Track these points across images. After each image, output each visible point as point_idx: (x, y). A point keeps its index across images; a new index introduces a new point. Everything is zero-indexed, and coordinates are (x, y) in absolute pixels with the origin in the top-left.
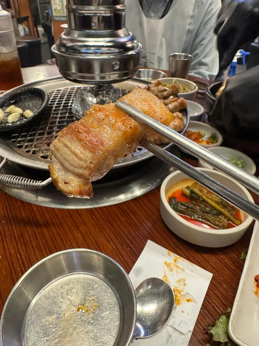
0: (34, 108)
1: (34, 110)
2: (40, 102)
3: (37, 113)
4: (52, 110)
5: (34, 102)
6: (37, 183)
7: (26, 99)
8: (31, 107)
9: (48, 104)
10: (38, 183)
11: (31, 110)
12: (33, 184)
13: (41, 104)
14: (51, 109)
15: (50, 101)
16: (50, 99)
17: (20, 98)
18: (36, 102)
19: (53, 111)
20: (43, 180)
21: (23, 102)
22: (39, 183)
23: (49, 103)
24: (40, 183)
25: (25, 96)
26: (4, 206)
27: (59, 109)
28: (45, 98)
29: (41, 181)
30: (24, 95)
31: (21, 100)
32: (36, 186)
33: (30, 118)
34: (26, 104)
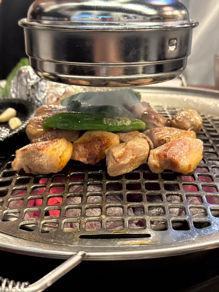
24: (25, 286)
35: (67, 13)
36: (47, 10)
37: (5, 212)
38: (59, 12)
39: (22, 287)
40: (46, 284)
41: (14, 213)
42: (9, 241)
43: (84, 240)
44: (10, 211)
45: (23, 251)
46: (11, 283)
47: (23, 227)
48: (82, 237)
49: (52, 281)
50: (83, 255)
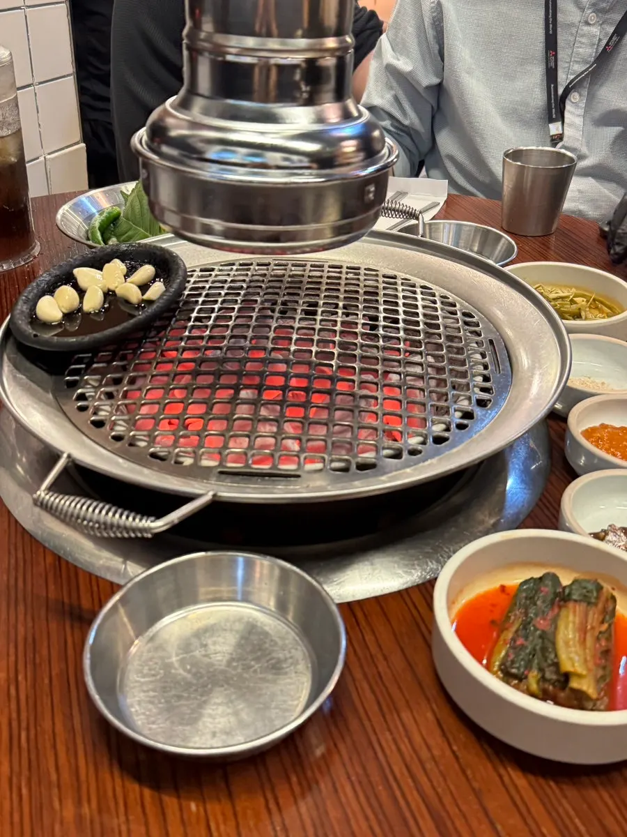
26: (13, 561)
35: (200, 145)
36: (174, 133)
37: (132, 434)
38: (190, 141)
39: (149, 521)
40: (173, 521)
41: (144, 436)
42: (118, 464)
43: (223, 476)
44: (138, 433)
45: (148, 485)
46: (126, 513)
47: (154, 455)
48: (221, 473)
49: (179, 518)
50: (214, 496)
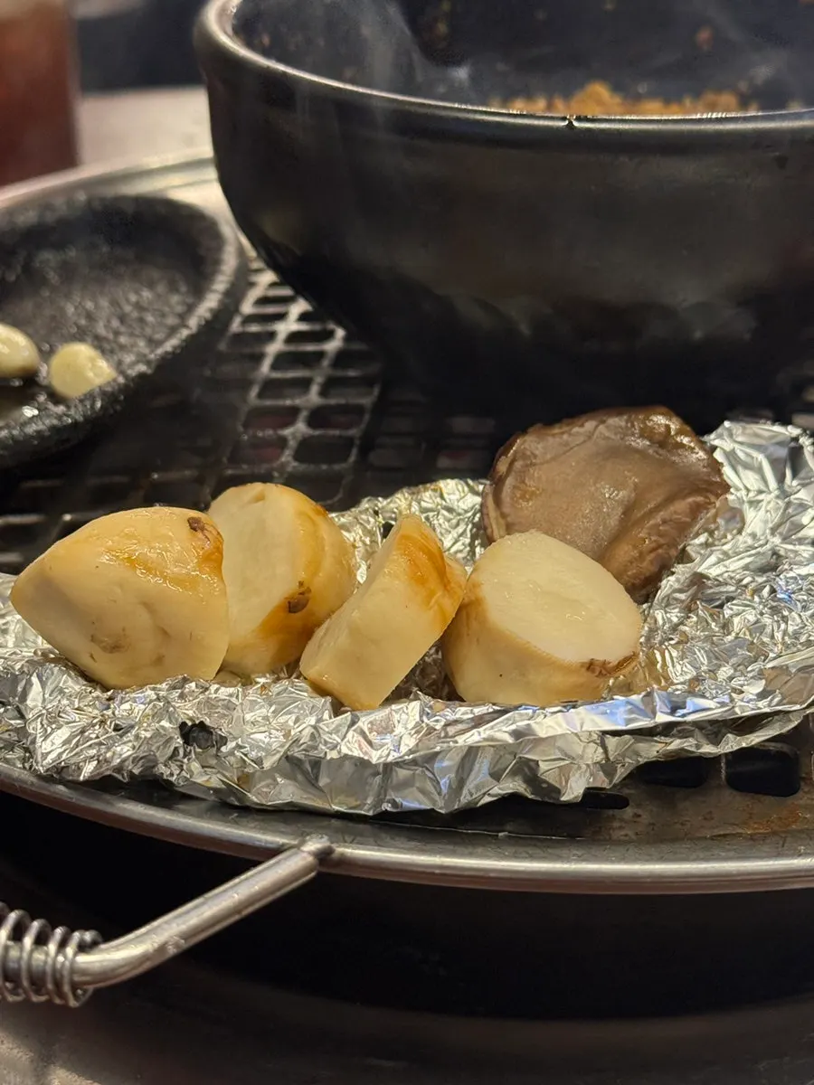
0: (123, 340)
1: (122, 347)
2: (175, 299)
3: (148, 363)
4: (258, 358)
5: (133, 298)
6: (52, 947)
7: (68, 273)
8: (101, 330)
9: (236, 310)
10: (63, 945)
11: (104, 346)
12: (14, 953)
13: (180, 309)
14: (257, 350)
15: (254, 294)
16: (252, 285)
17: (28, 269)
18: (147, 294)
19: (265, 367)
20: (112, 929)
21: (46, 293)
22: (70, 951)
23: (247, 307)
24: (83, 948)
25: (72, 253)
27: (320, 355)
28: (217, 262)
29: (88, 936)
30: (60, 246)
31: (33, 279)
32: (37, 980)
33: (90, 396)
34: (70, 309)
50: (324, 855)
